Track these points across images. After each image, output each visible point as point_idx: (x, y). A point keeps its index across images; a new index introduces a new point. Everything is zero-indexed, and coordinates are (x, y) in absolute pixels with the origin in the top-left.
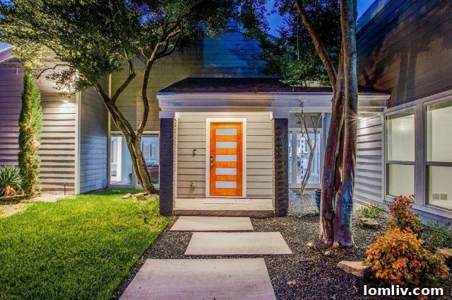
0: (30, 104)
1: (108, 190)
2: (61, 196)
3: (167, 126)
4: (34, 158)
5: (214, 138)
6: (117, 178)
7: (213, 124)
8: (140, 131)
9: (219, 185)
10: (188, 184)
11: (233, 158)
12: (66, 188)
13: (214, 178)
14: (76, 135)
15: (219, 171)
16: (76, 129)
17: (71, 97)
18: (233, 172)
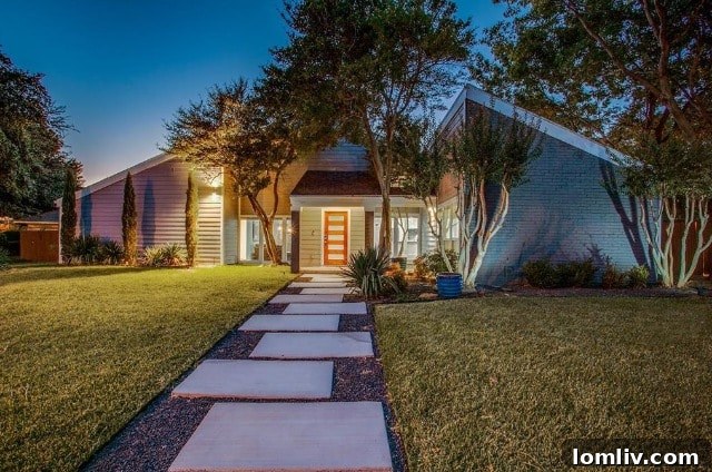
0: (193, 198)
1: (238, 263)
2: (210, 266)
3: (295, 216)
4: (195, 237)
5: (327, 223)
6: (243, 256)
7: (328, 213)
8: (272, 217)
9: (331, 257)
10: (308, 257)
11: (341, 238)
12: (215, 260)
13: (327, 252)
14: (221, 220)
15: (331, 247)
16: (222, 215)
17: (218, 191)
18: (341, 247)
